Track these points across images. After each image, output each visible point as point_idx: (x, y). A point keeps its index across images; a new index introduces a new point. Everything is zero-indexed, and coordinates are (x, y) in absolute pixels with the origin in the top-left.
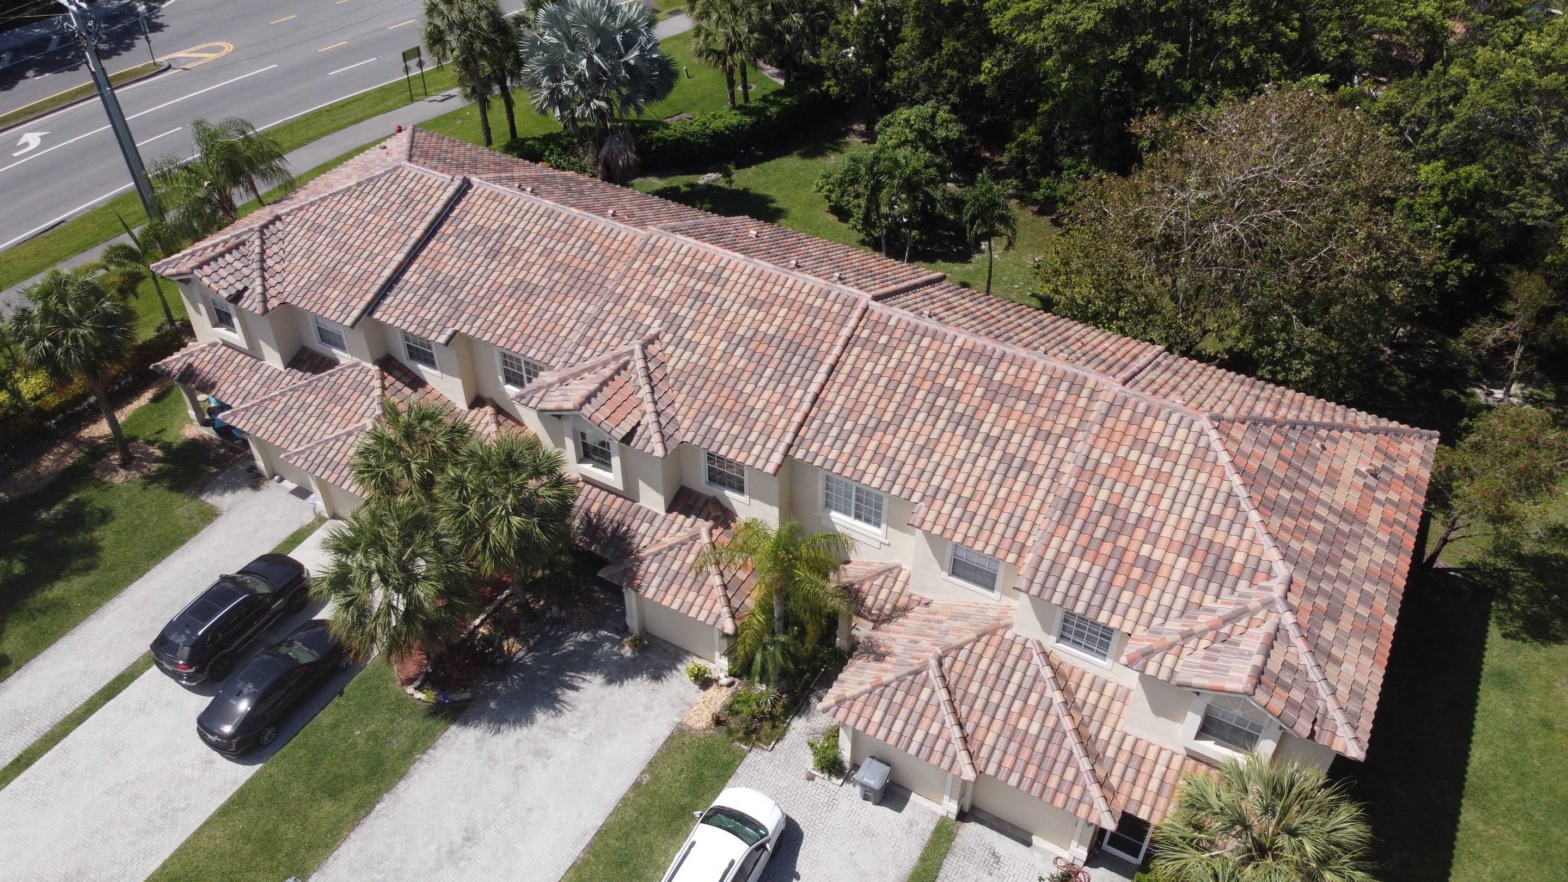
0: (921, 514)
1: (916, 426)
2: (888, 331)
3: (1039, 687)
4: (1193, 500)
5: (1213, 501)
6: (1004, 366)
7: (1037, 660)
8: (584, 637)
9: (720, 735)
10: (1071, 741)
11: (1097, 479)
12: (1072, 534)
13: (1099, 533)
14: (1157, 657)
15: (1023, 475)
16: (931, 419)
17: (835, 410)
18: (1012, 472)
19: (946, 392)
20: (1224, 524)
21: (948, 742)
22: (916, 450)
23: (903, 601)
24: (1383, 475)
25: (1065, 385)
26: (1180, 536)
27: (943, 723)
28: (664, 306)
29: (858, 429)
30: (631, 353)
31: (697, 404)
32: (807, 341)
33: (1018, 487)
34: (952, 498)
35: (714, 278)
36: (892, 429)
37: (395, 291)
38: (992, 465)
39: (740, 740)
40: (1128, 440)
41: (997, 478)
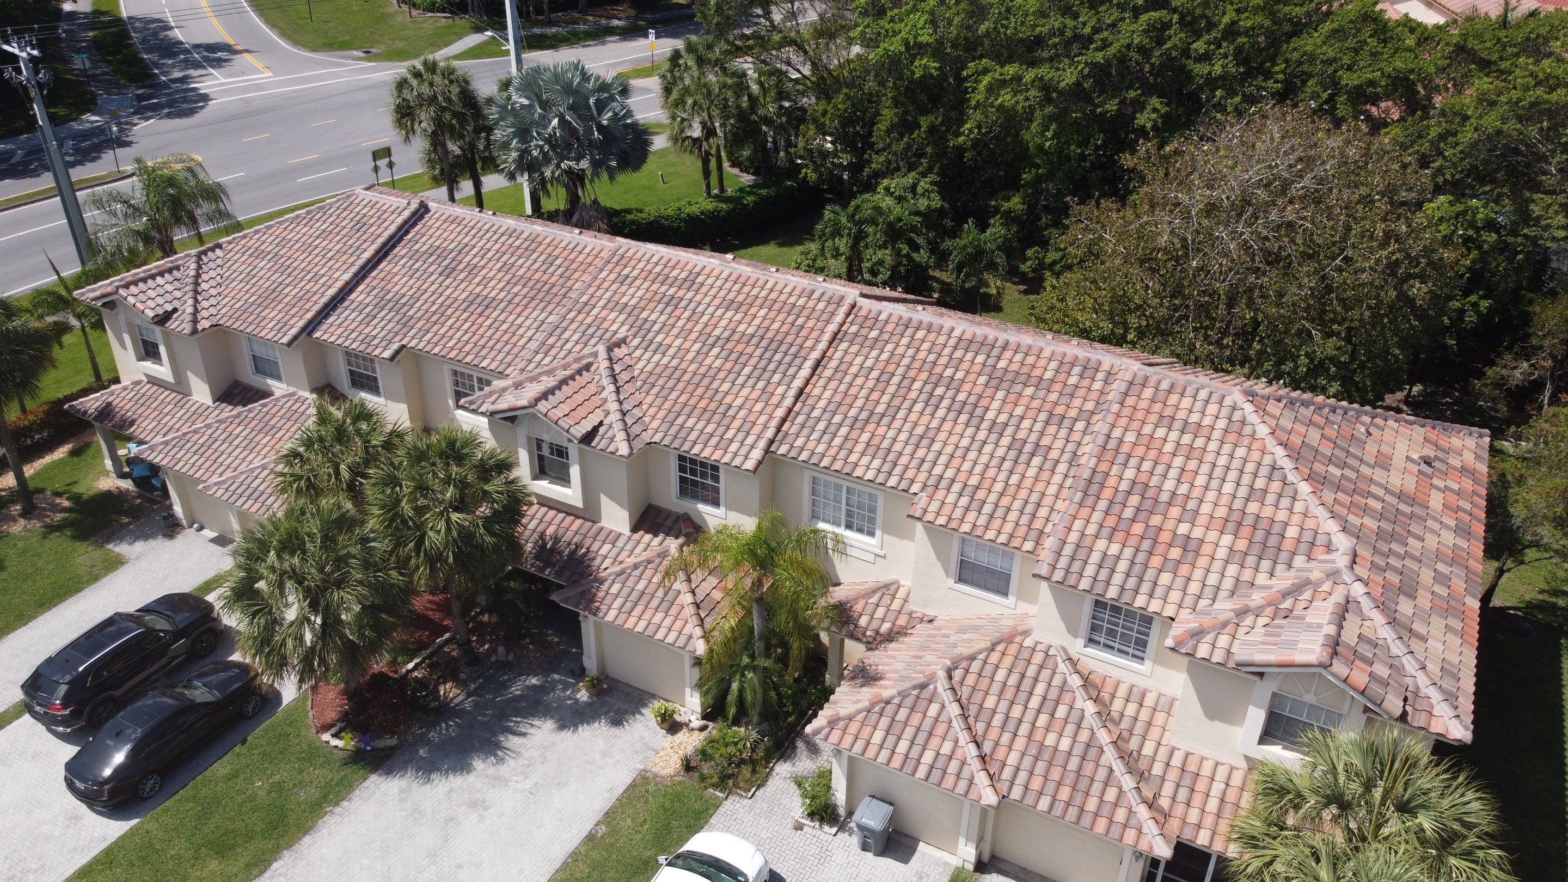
0: (922, 504)
1: (913, 417)
2: (879, 325)
3: (1067, 698)
4: (1232, 475)
5: (1255, 475)
6: (1008, 354)
7: (1063, 667)
8: (534, 680)
9: (692, 781)
10: (1110, 755)
11: (1121, 458)
12: (1097, 516)
13: (1128, 513)
14: (1209, 638)
15: (1036, 461)
16: (929, 410)
17: (822, 404)
18: (1023, 458)
19: (944, 382)
20: (1270, 498)
21: (963, 763)
22: (914, 440)
23: (902, 621)
24: (1436, 464)
25: (1077, 370)
26: (1221, 512)
27: (956, 741)
28: (632, 312)
29: (848, 422)
30: (595, 355)
31: (668, 405)
32: (789, 339)
33: (1032, 472)
34: (957, 487)
35: (687, 284)
36: (886, 420)
37: (339, 311)
38: (1000, 452)
39: (715, 786)
40: (1153, 418)
41: (1007, 465)
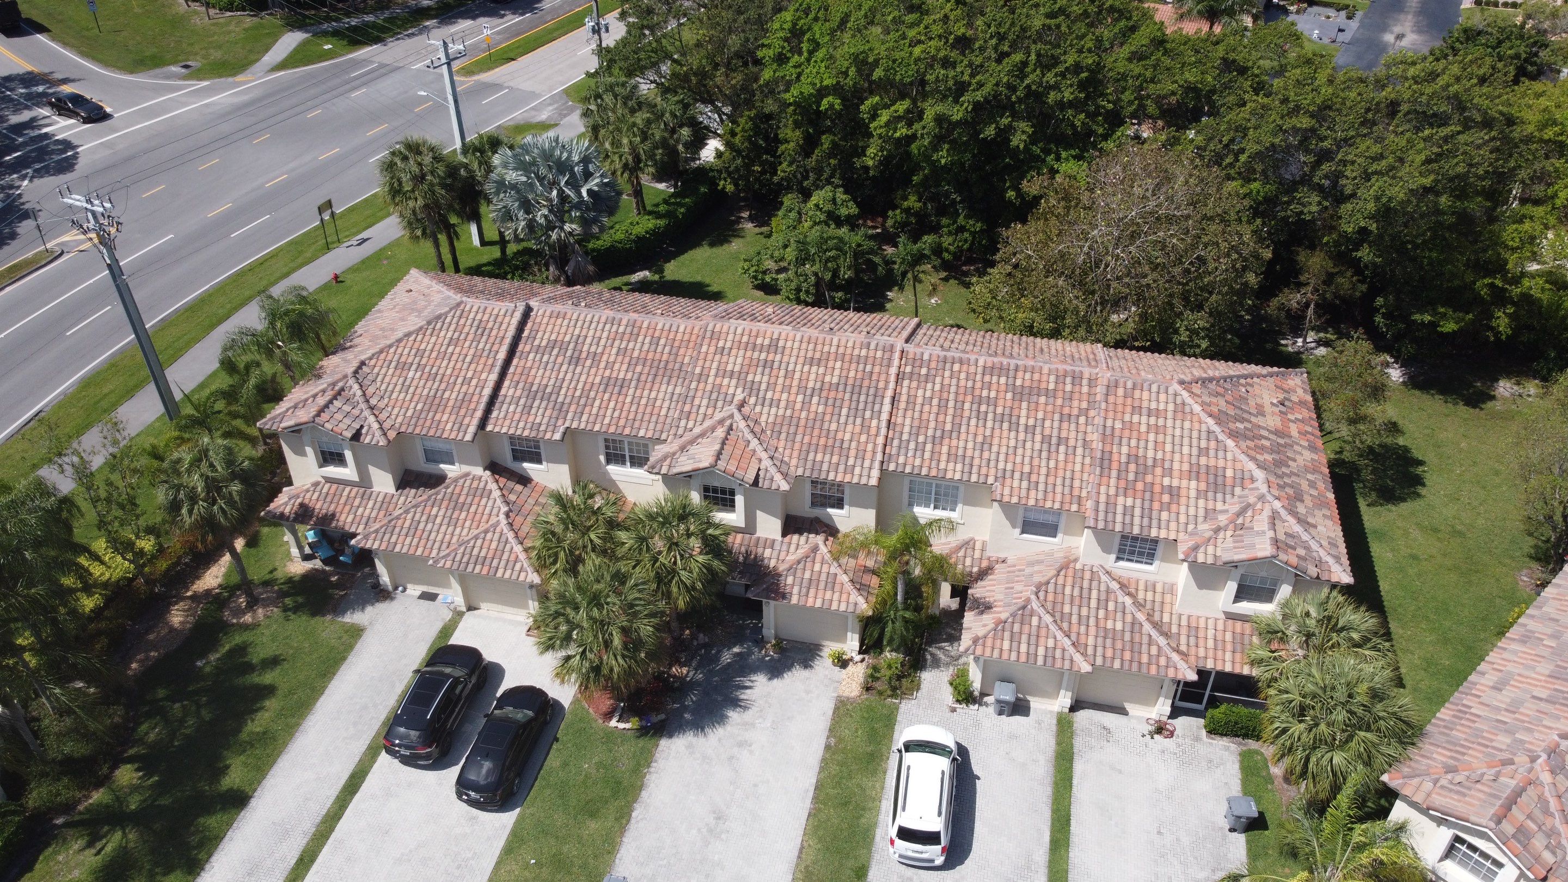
0: (999, 491)
1: (972, 429)
2: (925, 364)
3: (1112, 596)
4: (1186, 441)
5: (1199, 439)
6: (1020, 374)
7: (1104, 578)
8: (736, 650)
9: (872, 697)
10: (1147, 627)
11: (1116, 440)
12: (1113, 482)
13: (1131, 476)
14: (1202, 549)
15: (1062, 449)
16: (981, 422)
17: (907, 429)
18: (1053, 448)
19: (984, 400)
20: (1212, 453)
21: (1064, 650)
22: (978, 447)
23: (985, 564)
24: (1286, 403)
25: (1068, 380)
26: (1186, 467)
27: (1055, 638)
28: (740, 376)
29: (929, 440)
30: (732, 416)
31: (797, 446)
32: (866, 383)
33: (1061, 457)
34: (1017, 475)
35: (773, 349)
36: (954, 435)
37: (497, 405)
38: (1037, 446)
39: (891, 696)
40: (1129, 409)
41: (1044, 454)
